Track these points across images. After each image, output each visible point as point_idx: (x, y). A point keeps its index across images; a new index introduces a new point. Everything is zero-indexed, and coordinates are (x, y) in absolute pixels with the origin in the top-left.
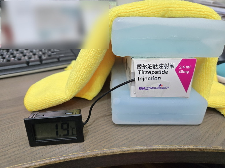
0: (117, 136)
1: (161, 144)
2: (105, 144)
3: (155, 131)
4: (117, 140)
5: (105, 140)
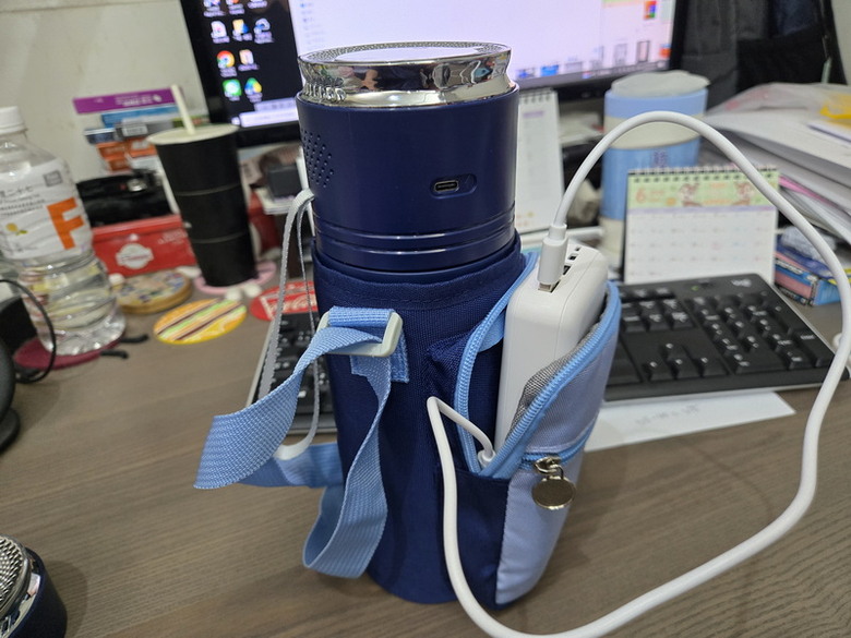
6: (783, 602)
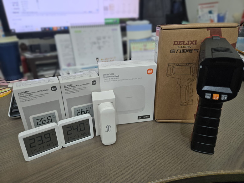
0: (171, 167)
1: (202, 171)
2: (165, 174)
3: (195, 161)
4: (171, 171)
5: (163, 171)
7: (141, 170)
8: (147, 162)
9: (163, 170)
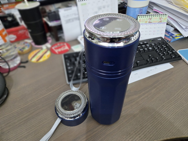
6: (182, 105)
7: (149, 132)
8: (152, 127)
9: (162, 132)
